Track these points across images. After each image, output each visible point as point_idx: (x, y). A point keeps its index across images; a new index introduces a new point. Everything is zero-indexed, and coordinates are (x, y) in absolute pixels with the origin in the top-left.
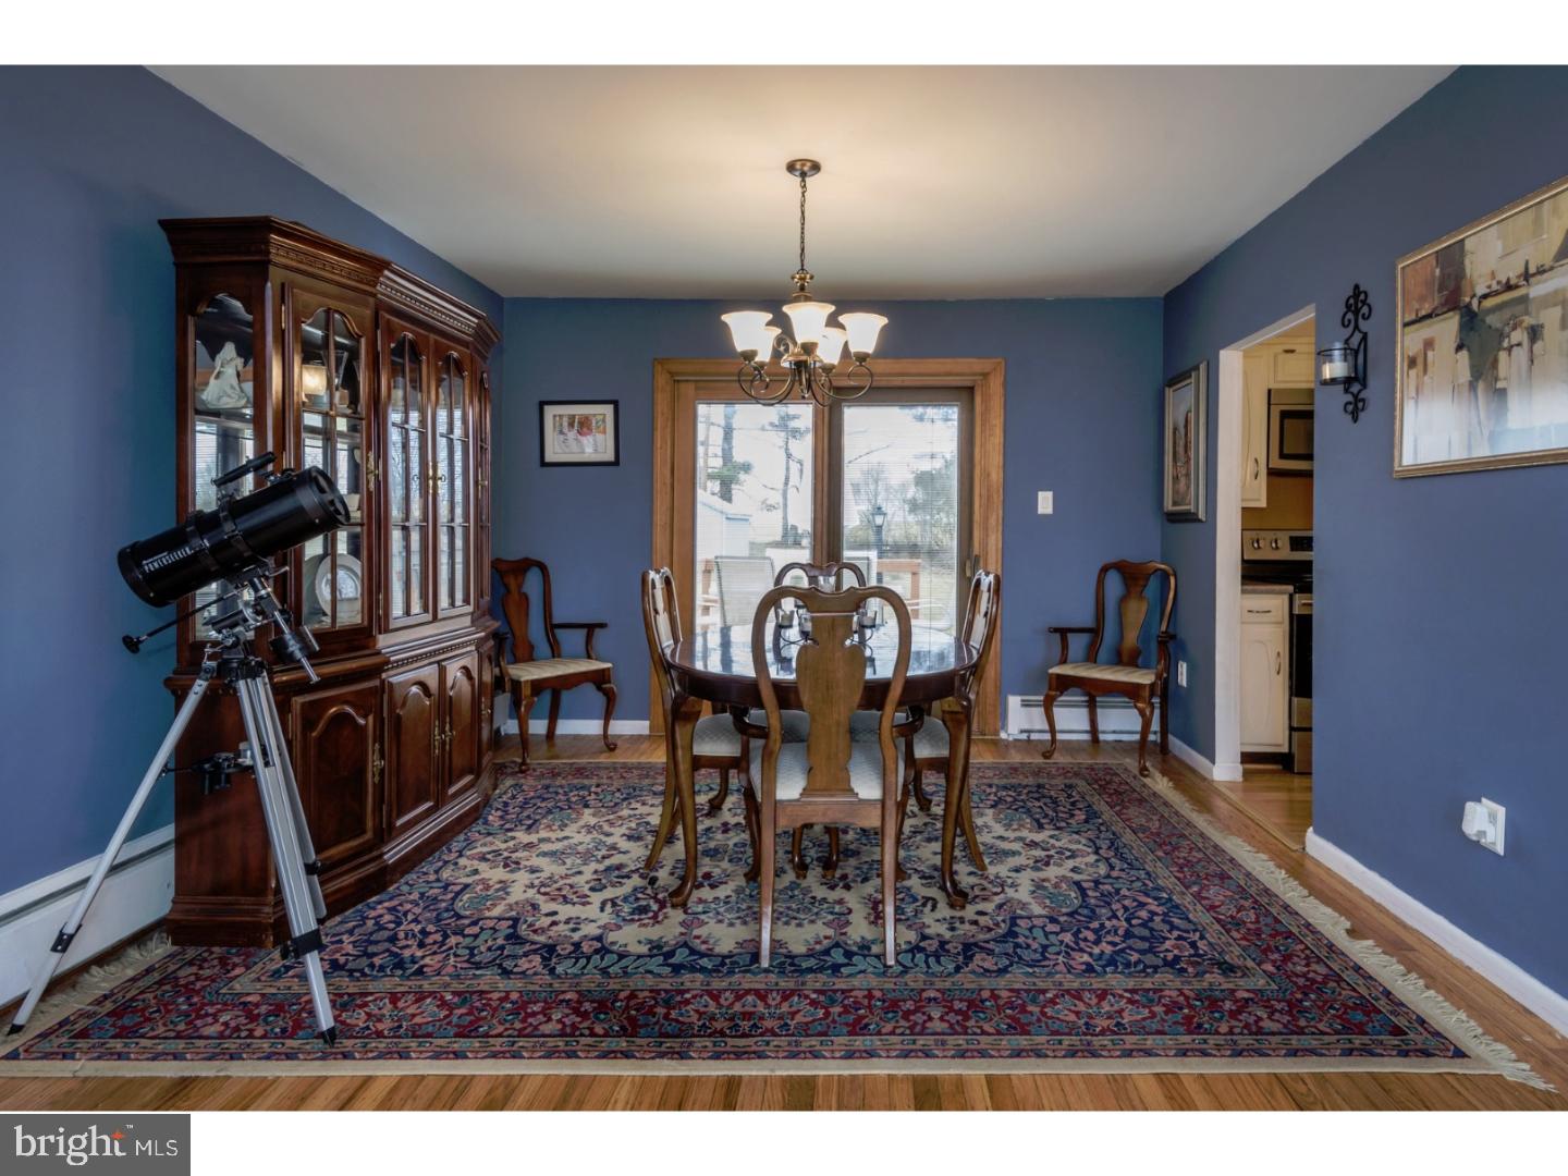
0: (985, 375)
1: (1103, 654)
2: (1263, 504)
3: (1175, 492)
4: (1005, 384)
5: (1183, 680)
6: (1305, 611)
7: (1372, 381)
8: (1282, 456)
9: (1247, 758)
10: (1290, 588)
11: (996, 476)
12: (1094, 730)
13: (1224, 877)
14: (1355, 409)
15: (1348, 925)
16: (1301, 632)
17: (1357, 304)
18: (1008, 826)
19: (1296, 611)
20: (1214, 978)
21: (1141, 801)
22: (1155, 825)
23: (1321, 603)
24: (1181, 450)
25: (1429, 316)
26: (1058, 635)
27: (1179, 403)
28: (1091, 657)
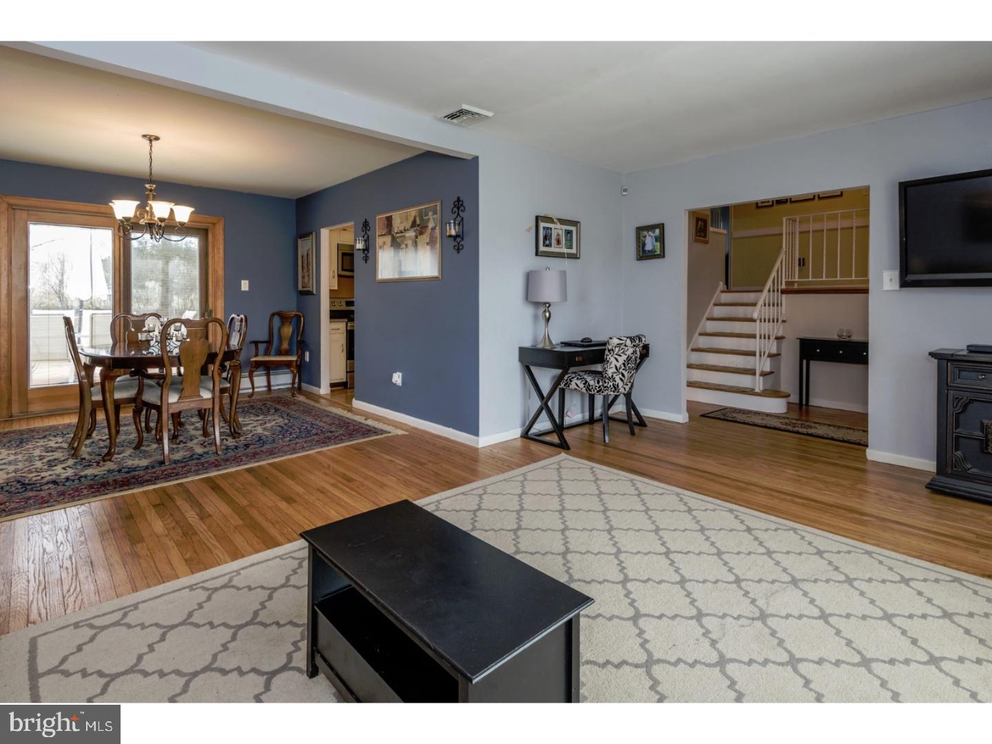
0: (214, 224)
1: (273, 351)
2: (336, 288)
3: (303, 282)
4: (224, 230)
5: (307, 359)
6: (351, 328)
7: (370, 251)
8: (343, 270)
9: (332, 385)
10: (346, 320)
11: (221, 272)
12: (269, 385)
13: (328, 416)
14: (366, 259)
15: (364, 418)
16: (350, 335)
17: (366, 225)
18: (244, 418)
19: (349, 329)
20: (329, 434)
21: (295, 404)
22: (302, 409)
23: (358, 325)
24: (305, 265)
25: (384, 235)
26: (253, 345)
27: (304, 246)
28: (267, 353)
